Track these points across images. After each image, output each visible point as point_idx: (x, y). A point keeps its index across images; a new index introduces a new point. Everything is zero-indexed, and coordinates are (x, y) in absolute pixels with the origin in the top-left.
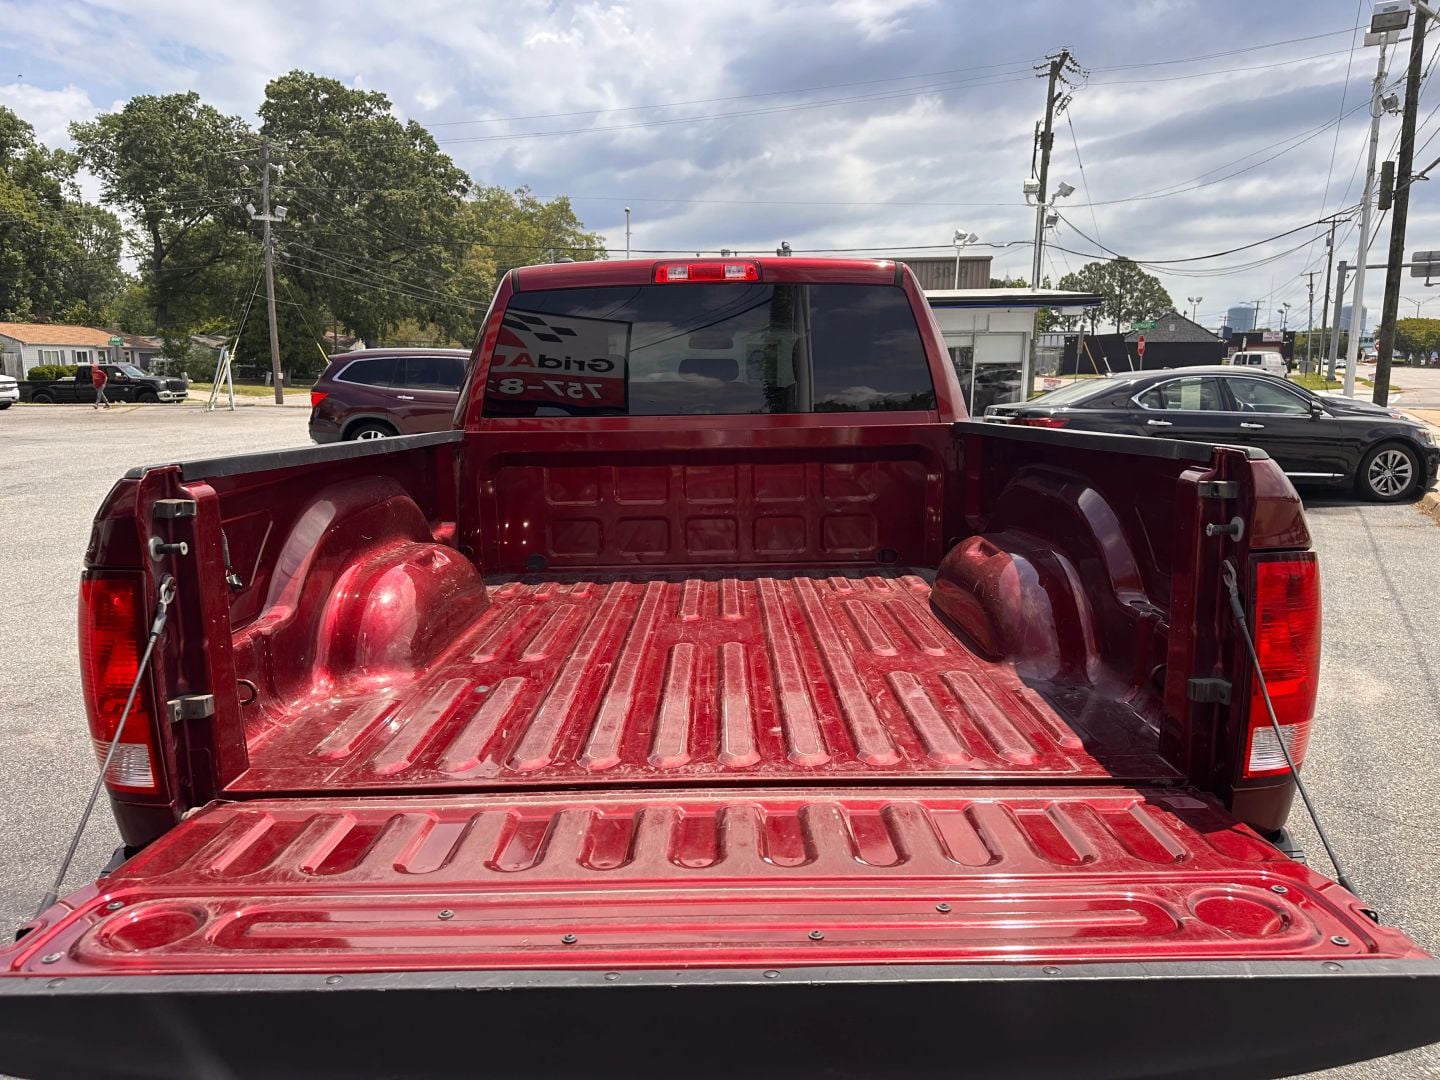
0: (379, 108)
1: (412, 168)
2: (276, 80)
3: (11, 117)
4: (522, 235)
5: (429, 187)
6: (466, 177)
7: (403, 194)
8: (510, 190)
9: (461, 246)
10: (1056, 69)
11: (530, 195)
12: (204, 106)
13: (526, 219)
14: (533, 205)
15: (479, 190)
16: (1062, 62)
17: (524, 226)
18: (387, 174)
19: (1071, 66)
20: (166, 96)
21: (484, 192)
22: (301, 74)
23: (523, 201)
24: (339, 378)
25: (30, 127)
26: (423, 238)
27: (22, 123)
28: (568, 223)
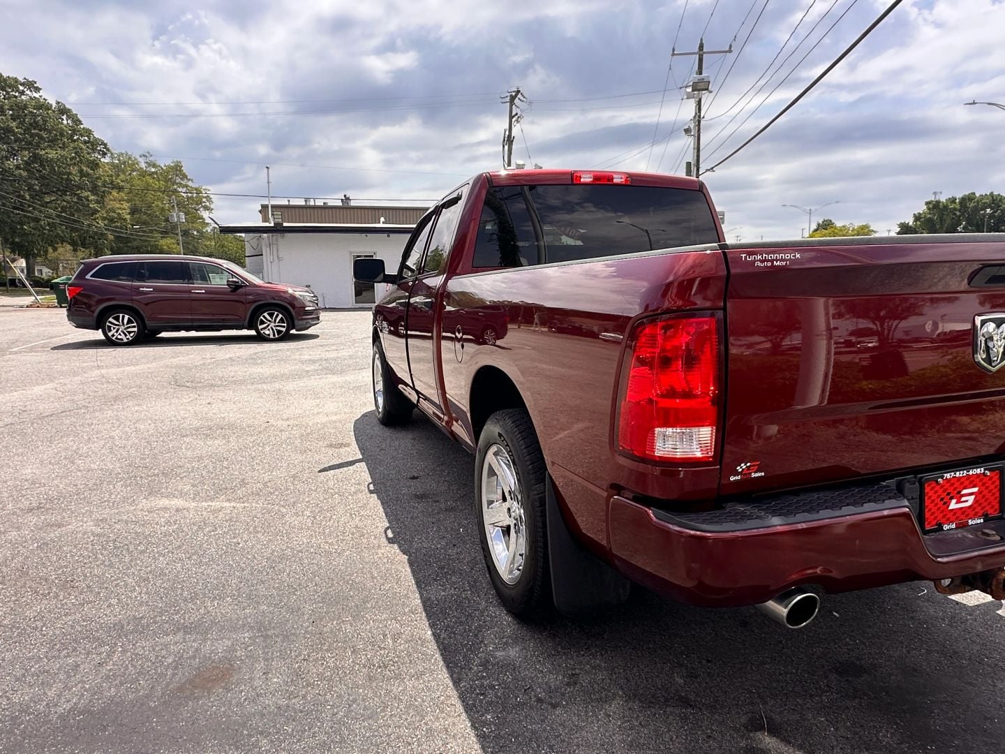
1: (62, 135)
5: (77, 150)
6: (105, 145)
7: (57, 153)
8: (136, 155)
9: (104, 192)
10: (513, 98)
11: (152, 158)
13: (149, 175)
14: (154, 166)
16: (516, 96)
17: (148, 180)
18: (42, 138)
19: (522, 98)
21: (116, 156)
23: (147, 163)
24: (91, 276)
26: (73, 185)
28: (181, 179)
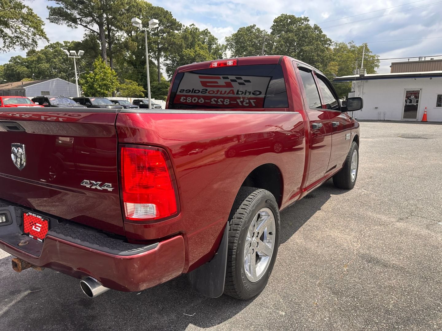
0: (306, 22)
1: (313, 39)
2: (277, 18)
3: (213, 37)
4: (349, 57)
5: (317, 45)
6: (330, 40)
7: (309, 48)
8: (347, 43)
9: (326, 63)
11: (353, 44)
12: (257, 28)
13: (351, 52)
14: (354, 47)
15: (337, 44)
17: (350, 54)
18: (305, 42)
20: (247, 26)
22: (284, 15)
23: (351, 46)
25: (217, 39)
26: (314, 61)
27: (216, 38)
